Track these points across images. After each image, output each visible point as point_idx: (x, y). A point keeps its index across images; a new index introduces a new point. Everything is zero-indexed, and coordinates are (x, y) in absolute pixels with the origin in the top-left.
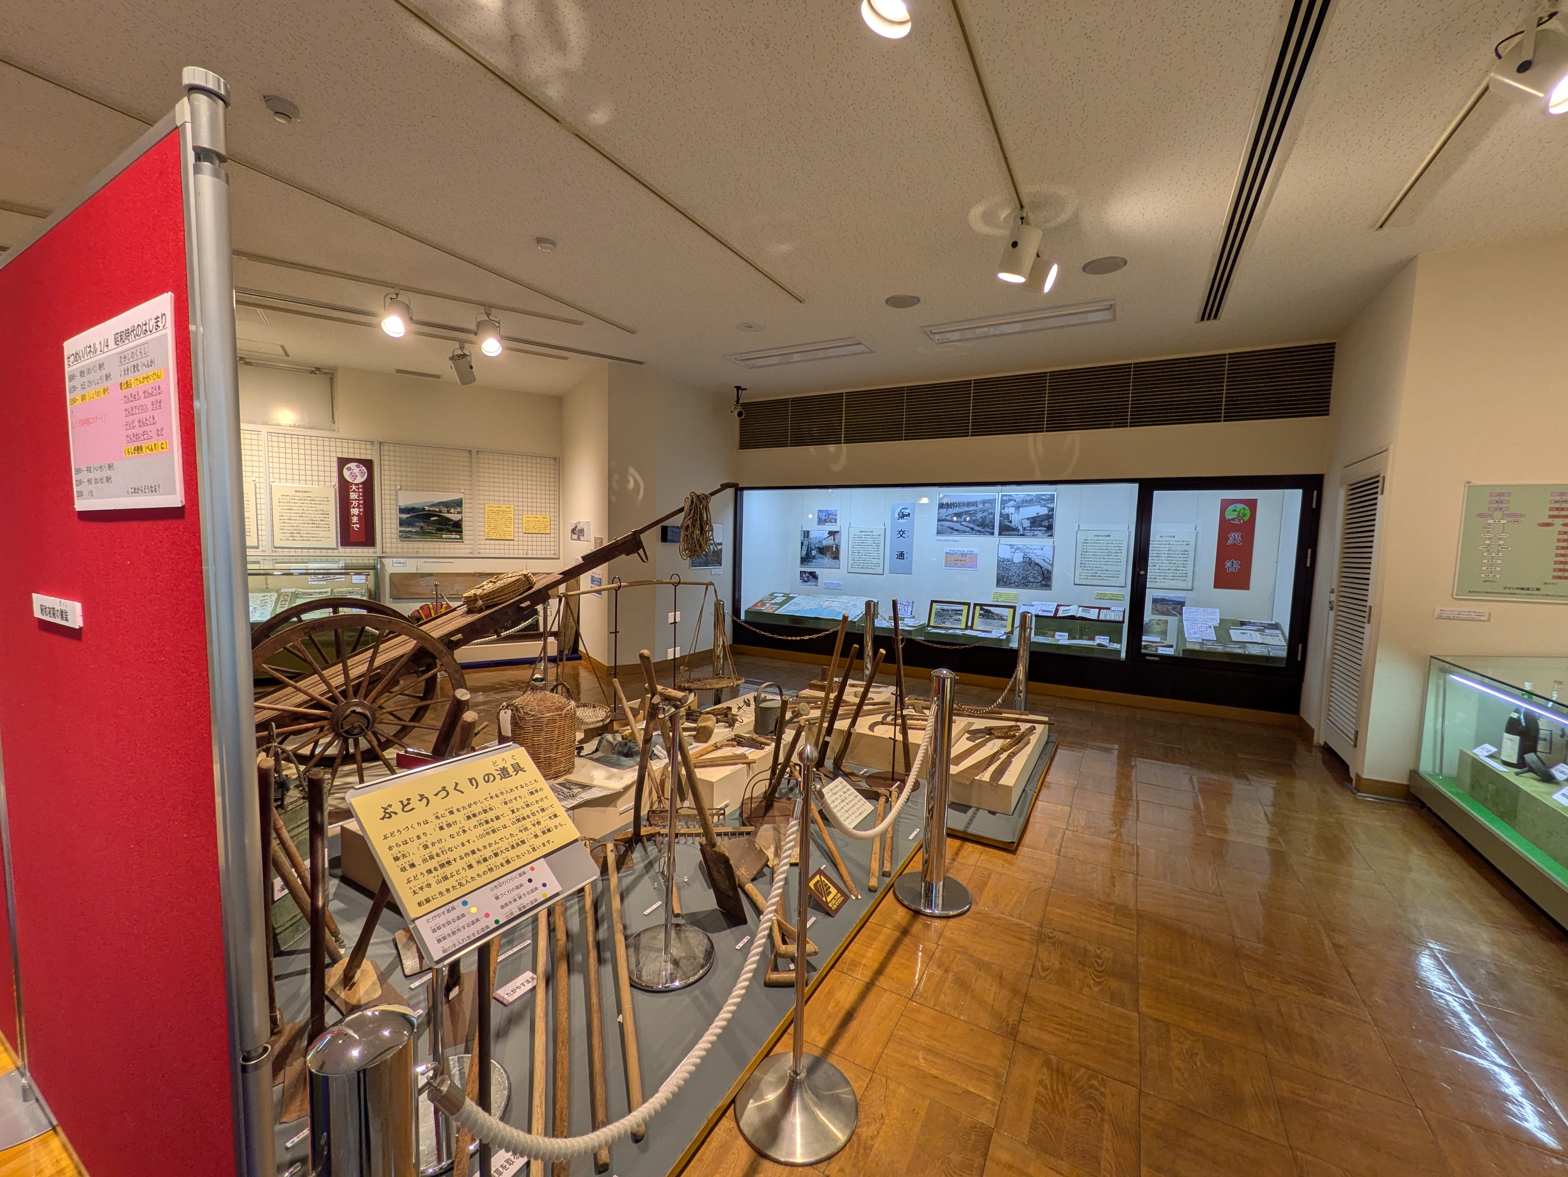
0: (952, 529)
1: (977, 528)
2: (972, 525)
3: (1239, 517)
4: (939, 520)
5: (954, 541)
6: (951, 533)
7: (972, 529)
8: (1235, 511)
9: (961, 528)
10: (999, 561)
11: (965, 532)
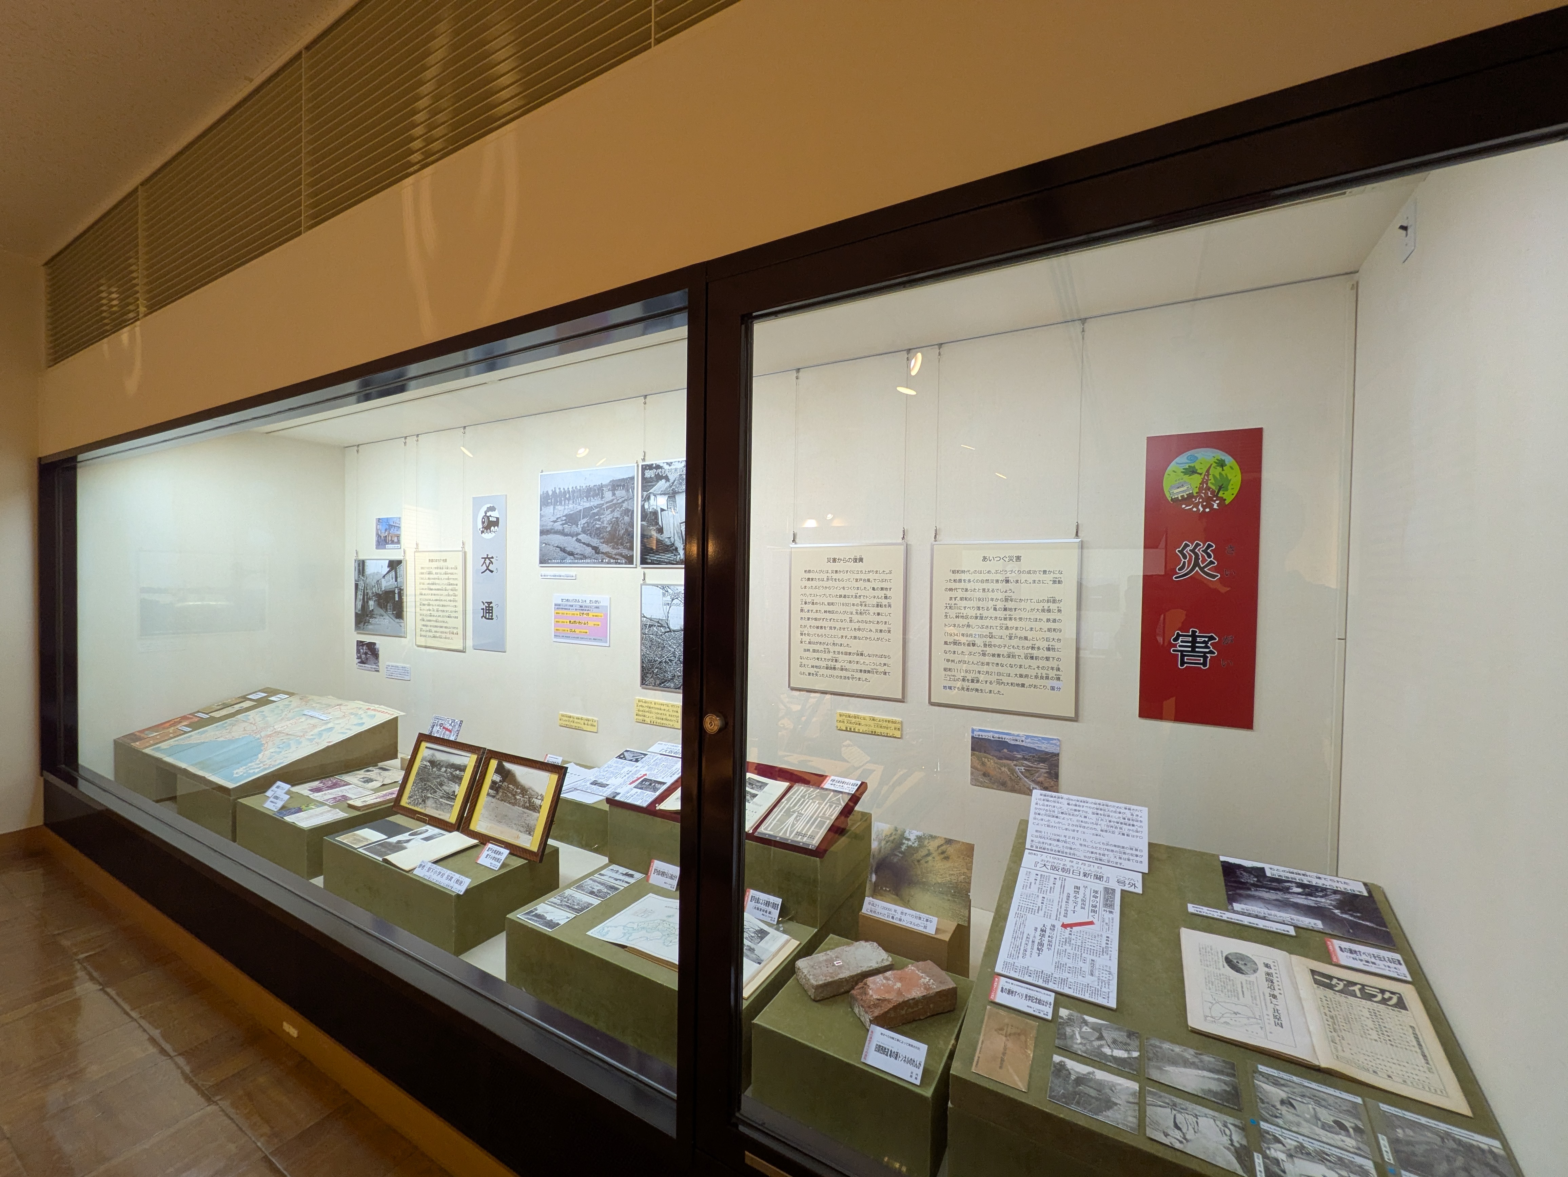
0: (563, 550)
1: (604, 548)
2: (595, 542)
3: (1208, 494)
4: (542, 533)
5: (568, 577)
6: (562, 561)
7: (596, 549)
8: (1192, 471)
9: (579, 548)
10: (644, 626)
11: (584, 557)
